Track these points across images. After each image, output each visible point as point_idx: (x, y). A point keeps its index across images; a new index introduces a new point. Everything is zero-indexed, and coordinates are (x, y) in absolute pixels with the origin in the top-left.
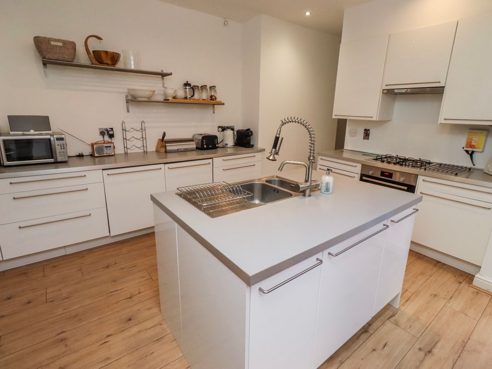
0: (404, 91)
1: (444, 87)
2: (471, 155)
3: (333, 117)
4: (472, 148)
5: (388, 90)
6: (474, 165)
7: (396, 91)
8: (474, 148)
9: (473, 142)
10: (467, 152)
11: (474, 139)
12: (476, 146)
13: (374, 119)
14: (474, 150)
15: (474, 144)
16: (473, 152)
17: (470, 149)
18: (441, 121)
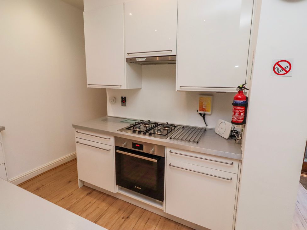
0: (144, 59)
1: (176, 55)
2: (204, 116)
3: (88, 87)
4: (203, 111)
5: (131, 59)
6: (207, 126)
7: (137, 60)
8: (205, 111)
9: (203, 106)
10: (200, 114)
11: (204, 103)
12: (206, 110)
13: (123, 88)
14: (206, 113)
15: (205, 107)
16: (205, 115)
17: (202, 112)
18: (178, 88)
